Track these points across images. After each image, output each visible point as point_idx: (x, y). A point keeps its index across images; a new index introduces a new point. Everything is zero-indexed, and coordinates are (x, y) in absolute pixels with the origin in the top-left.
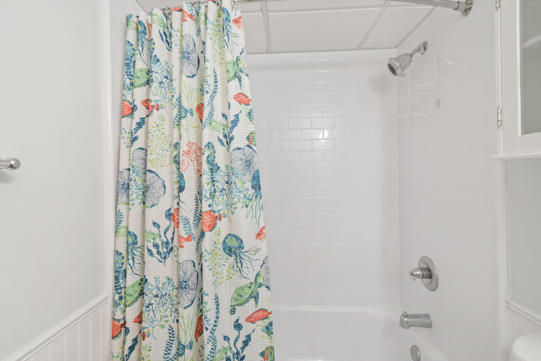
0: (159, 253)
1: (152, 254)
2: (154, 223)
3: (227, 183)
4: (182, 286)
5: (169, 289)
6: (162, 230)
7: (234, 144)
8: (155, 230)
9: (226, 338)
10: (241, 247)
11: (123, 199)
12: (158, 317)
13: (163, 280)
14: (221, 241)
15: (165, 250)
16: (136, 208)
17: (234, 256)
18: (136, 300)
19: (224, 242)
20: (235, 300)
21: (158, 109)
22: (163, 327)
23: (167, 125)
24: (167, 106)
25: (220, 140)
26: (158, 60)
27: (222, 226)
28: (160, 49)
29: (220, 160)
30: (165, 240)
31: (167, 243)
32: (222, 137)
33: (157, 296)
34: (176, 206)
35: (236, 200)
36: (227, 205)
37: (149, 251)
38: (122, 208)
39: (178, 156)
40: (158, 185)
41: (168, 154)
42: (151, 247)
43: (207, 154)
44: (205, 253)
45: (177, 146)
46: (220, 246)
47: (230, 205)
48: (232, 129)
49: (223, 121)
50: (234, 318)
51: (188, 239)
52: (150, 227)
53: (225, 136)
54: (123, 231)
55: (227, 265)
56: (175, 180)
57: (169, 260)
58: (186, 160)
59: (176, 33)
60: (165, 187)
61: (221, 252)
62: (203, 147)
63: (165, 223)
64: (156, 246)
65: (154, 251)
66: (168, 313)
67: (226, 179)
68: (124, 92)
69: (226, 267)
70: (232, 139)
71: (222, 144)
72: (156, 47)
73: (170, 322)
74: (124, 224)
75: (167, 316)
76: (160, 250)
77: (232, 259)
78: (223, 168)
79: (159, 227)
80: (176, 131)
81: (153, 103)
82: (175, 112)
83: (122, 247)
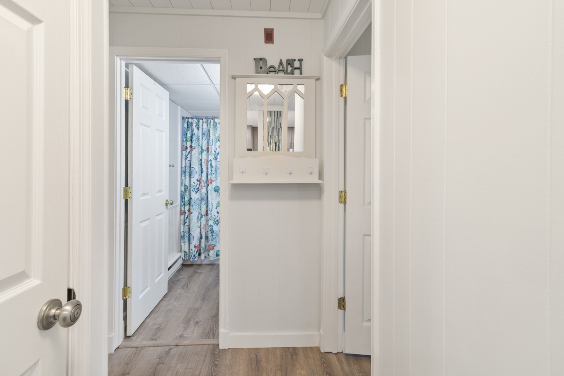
0: (195, 191)
1: (193, 191)
2: (194, 183)
3: (215, 171)
4: (202, 199)
5: (198, 201)
6: (196, 184)
7: (218, 160)
8: (194, 184)
9: (214, 215)
10: (219, 189)
11: (183, 175)
12: (195, 208)
13: (196, 199)
14: (213, 188)
16: (187, 178)
17: (217, 192)
18: (188, 205)
19: (214, 188)
20: (217, 205)
21: (195, 149)
22: (196, 211)
23: (197, 153)
24: (197, 148)
25: (214, 159)
26: (195, 134)
27: (214, 184)
28: (195, 131)
29: (213, 164)
31: (197, 188)
32: (214, 158)
33: (195, 203)
34: (200, 178)
35: (218, 176)
36: (215, 177)
37: (192, 190)
38: (183, 178)
39: (201, 163)
40: (195, 171)
41: (197, 162)
42: (193, 189)
43: (210, 163)
44: (209, 190)
45: (201, 160)
46: (213, 189)
47: (216, 178)
48: (217, 156)
49: (214, 153)
50: (217, 210)
51: (204, 187)
52: (192, 183)
53: (215, 157)
54: (184, 185)
55: (215, 195)
56: (200, 170)
57: (198, 193)
58: (204, 164)
59: (201, 126)
60: (196, 172)
61: (213, 191)
62: (209, 161)
63: (197, 183)
64: (194, 189)
65: (194, 190)
66: (198, 208)
67: (215, 170)
68: (184, 143)
69: (215, 196)
70: (217, 158)
71: (214, 160)
72: (194, 130)
73: (198, 210)
74: (184, 183)
75: (197, 209)
77: (216, 193)
78: (214, 167)
79: (195, 183)
80: (200, 156)
81: (193, 147)
82: (200, 150)
83: (183, 190)
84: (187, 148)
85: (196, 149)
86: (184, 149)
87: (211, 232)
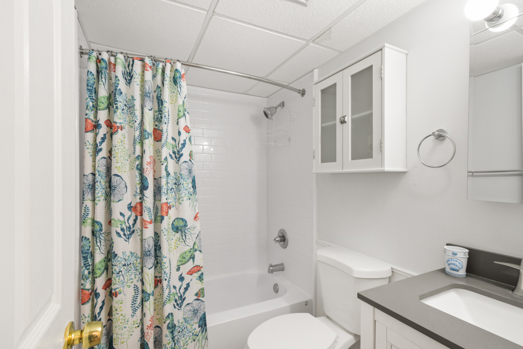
0: (124, 234)
1: (120, 236)
2: (121, 214)
3: (175, 184)
4: (144, 254)
5: (133, 260)
6: (126, 218)
7: (182, 159)
8: (121, 218)
9: (175, 287)
10: (186, 226)
11: (88, 196)
12: (126, 280)
13: (128, 254)
14: (171, 223)
15: (129, 233)
16: (101, 204)
17: (180, 233)
18: (103, 272)
19: (173, 224)
20: (180, 261)
21: (121, 130)
22: (129, 287)
23: (126, 141)
24: (127, 127)
25: (170, 155)
26: (121, 93)
27: (172, 214)
28: (122, 85)
29: (171, 170)
30: (128, 225)
31: (130, 228)
32: (172, 154)
33: (125, 265)
34: (139, 201)
35: (183, 195)
36: (175, 199)
37: (118, 233)
38: (88, 203)
39: (142, 164)
40: (122, 185)
41: (128, 162)
42: (119, 230)
43: (165, 164)
44: (164, 230)
45: (141, 157)
46: (170, 227)
47: (179, 200)
48: (182, 149)
49: (173, 142)
50: (179, 273)
51: (150, 223)
52: (116, 216)
53: (174, 153)
54: (89, 221)
55: (174, 239)
56: (138, 182)
57: (131, 240)
58: (149, 168)
59: (138, 76)
60: (126, 187)
61: (171, 231)
62: (163, 160)
63: (127, 213)
64: (122, 230)
65: (122, 233)
66: (133, 276)
67: (174, 181)
68: (87, 112)
69: (174, 241)
70: (182, 155)
71: (172, 158)
72: (120, 82)
73: (135, 282)
74: (90, 216)
75: (132, 279)
76: (125, 232)
77: (178, 235)
78: (172, 174)
79: (124, 216)
80: (138, 147)
81: (118, 125)
82: (137, 133)
83: (88, 233)
84: (96, 126)
85: (123, 130)
86: (90, 127)
87: (171, 330)
